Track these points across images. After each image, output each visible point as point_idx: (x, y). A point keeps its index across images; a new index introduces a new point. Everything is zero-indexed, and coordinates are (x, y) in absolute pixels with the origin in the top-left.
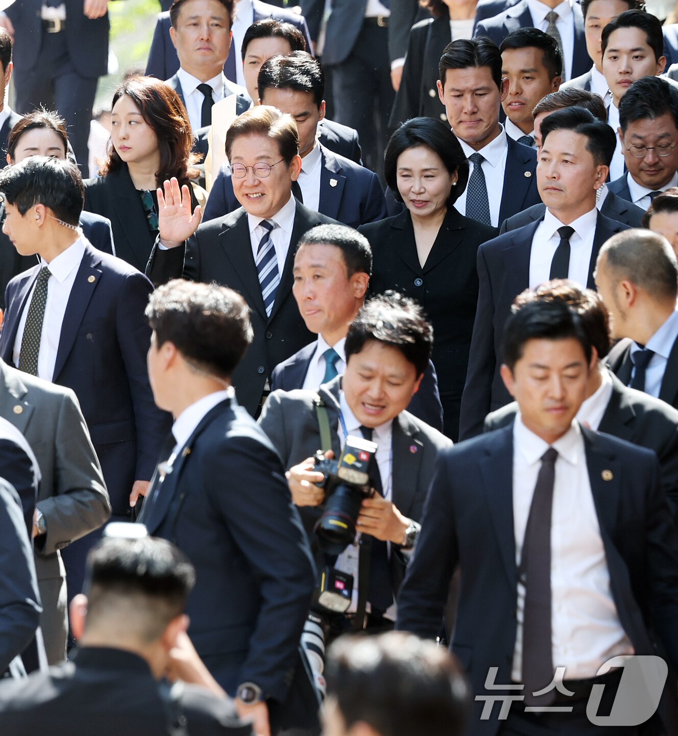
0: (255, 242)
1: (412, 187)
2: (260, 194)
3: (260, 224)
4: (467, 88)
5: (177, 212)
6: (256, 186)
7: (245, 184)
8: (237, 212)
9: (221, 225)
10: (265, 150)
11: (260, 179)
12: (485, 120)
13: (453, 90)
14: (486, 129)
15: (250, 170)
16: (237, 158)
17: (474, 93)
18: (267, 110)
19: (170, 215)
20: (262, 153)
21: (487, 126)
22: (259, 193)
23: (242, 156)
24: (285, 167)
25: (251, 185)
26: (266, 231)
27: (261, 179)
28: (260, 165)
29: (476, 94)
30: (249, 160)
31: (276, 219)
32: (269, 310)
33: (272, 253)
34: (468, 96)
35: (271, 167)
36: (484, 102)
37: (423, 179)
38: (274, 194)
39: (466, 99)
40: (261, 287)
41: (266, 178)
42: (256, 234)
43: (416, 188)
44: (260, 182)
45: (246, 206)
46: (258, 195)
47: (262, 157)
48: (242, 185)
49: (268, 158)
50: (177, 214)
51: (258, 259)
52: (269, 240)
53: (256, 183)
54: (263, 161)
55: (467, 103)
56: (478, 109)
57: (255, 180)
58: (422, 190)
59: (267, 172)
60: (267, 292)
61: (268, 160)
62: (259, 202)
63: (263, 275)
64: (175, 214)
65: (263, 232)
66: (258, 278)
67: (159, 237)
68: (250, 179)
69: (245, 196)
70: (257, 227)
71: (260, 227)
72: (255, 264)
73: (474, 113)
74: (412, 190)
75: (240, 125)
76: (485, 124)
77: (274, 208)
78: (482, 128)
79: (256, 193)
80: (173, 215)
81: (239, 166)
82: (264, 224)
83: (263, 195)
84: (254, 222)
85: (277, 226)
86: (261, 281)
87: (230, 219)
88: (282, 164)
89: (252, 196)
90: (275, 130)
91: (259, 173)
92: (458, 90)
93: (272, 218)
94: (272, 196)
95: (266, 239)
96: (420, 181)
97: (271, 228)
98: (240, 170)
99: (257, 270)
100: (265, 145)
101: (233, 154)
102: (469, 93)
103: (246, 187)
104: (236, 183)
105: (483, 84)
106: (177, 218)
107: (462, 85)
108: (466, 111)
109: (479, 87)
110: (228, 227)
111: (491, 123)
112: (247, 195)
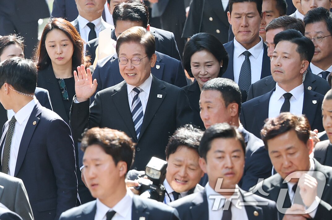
0: (130, 100)
1: (200, 72)
2: (134, 74)
3: (133, 90)
4: (243, 13)
5: (84, 83)
6: (132, 70)
7: (126, 68)
8: (122, 83)
9: (113, 91)
10: (138, 51)
11: (134, 66)
12: (252, 31)
13: (236, 14)
14: (253, 36)
15: (129, 60)
16: (122, 54)
17: (247, 15)
18: (139, 29)
19: (81, 85)
20: (137, 52)
21: (253, 35)
22: (133, 73)
23: (125, 53)
24: (148, 60)
25: (129, 69)
26: (136, 93)
27: (135, 66)
28: (135, 58)
29: (248, 17)
30: (129, 55)
31: (142, 87)
32: (138, 136)
33: (140, 105)
34: (244, 17)
35: (141, 60)
36: (252, 21)
37: (206, 67)
38: (142, 74)
39: (242, 19)
40: (134, 124)
41: (138, 65)
42: (131, 95)
43: (202, 72)
44: (134, 67)
45: (126, 80)
46: (133, 75)
47: (136, 54)
48: (125, 68)
49: (140, 55)
50: (85, 84)
51: (132, 109)
52: (138, 98)
53: (133, 68)
54: (137, 56)
55: (243, 21)
56: (249, 25)
57: (132, 66)
58: (206, 73)
59: (139, 62)
60: (137, 126)
61: (139, 56)
62: (134, 79)
63: (135, 117)
64: (84, 84)
65: (134, 94)
66: (132, 118)
67: (75, 96)
68: (129, 65)
69: (126, 74)
70: (132, 91)
71: (133, 91)
72: (131, 112)
73: (246, 26)
74: (200, 73)
75: (125, 37)
76: (252, 34)
77: (141, 81)
79: (132, 74)
80: (82, 85)
81: (124, 59)
82: (135, 90)
83: (136, 74)
84: (130, 88)
85: (142, 91)
86: (134, 120)
87: (118, 87)
88: (147, 58)
89: (130, 75)
90: (144, 40)
91: (134, 62)
92: (238, 14)
93: (139, 87)
94: (140, 75)
95: (136, 97)
96: (204, 68)
97: (139, 92)
98: (124, 61)
99: (132, 115)
100: (138, 48)
101: (120, 52)
102: (244, 15)
103: (127, 70)
104: (121, 67)
105: (252, 11)
106: (85, 86)
107: (241, 11)
108: (242, 25)
109: (249, 12)
110: (117, 91)
111: (255, 34)
112: (127, 74)
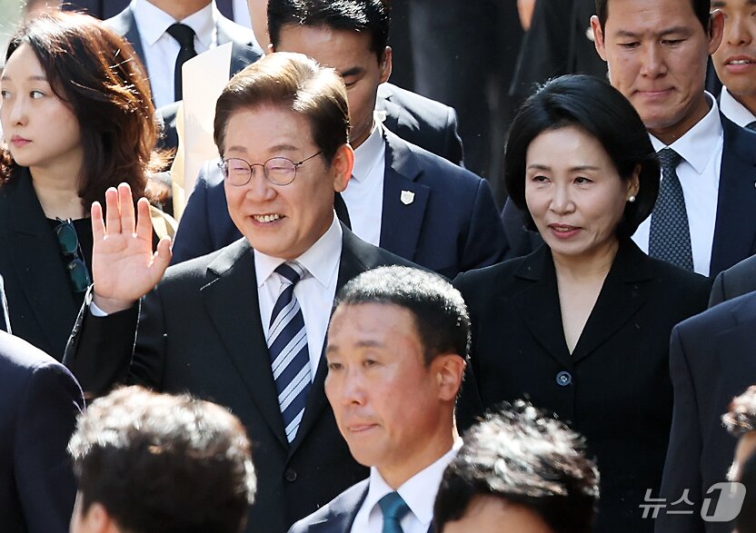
0: (267, 304)
1: (551, 201)
2: (276, 217)
3: (275, 271)
4: (648, 30)
5: (127, 247)
6: (270, 201)
7: (249, 196)
8: (235, 247)
9: (205, 272)
10: (286, 135)
11: (277, 187)
12: (681, 88)
13: (621, 33)
14: (683, 104)
15: (259, 171)
16: (234, 149)
17: (660, 38)
18: (291, 62)
19: (113, 252)
20: (282, 141)
21: (685, 99)
22: (274, 214)
23: (244, 145)
24: (323, 166)
25: (259, 200)
26: (288, 282)
27: (279, 188)
28: (277, 161)
29: (664, 42)
30: (257, 151)
31: (305, 262)
32: (292, 431)
33: (297, 323)
34: (649, 45)
36: (679, 55)
37: (572, 187)
38: (302, 216)
40: (277, 386)
41: (288, 185)
42: (269, 289)
43: (559, 204)
44: (277, 193)
45: (250, 235)
46: (272, 218)
47: (280, 148)
48: (243, 198)
49: (293, 148)
50: (126, 251)
51: (271, 335)
52: (293, 301)
53: (270, 195)
54: (283, 154)
55: (647, 58)
56: (668, 69)
57: (267, 190)
58: (570, 207)
59: (290, 176)
60: (287, 397)
61: (291, 152)
62: (275, 232)
63: (280, 365)
64: (123, 249)
65: (281, 284)
66: (271, 368)
68: (258, 187)
69: (249, 219)
70: (270, 276)
71: (277, 276)
72: (266, 345)
73: (660, 76)
74: (551, 207)
75: (241, 89)
76: (680, 96)
77: (301, 241)
78: (676, 103)
79: (269, 215)
80: (118, 252)
81: (238, 164)
82: (283, 270)
83: (281, 217)
84: (265, 267)
85: (307, 274)
86: (277, 375)
87: (220, 260)
88: (318, 159)
89: (261, 220)
90: (306, 98)
91: (275, 176)
92: (630, 35)
93: (298, 260)
94: (298, 221)
95: (286, 298)
96: (566, 189)
97: (296, 279)
98: (241, 172)
99: (270, 355)
102: (650, 39)
103: (252, 202)
104: (232, 194)
105: (677, 22)
106: (126, 256)
107: (638, 24)
108: (646, 72)
109: (669, 27)
110: (218, 275)
111: (691, 95)
112: (252, 217)
